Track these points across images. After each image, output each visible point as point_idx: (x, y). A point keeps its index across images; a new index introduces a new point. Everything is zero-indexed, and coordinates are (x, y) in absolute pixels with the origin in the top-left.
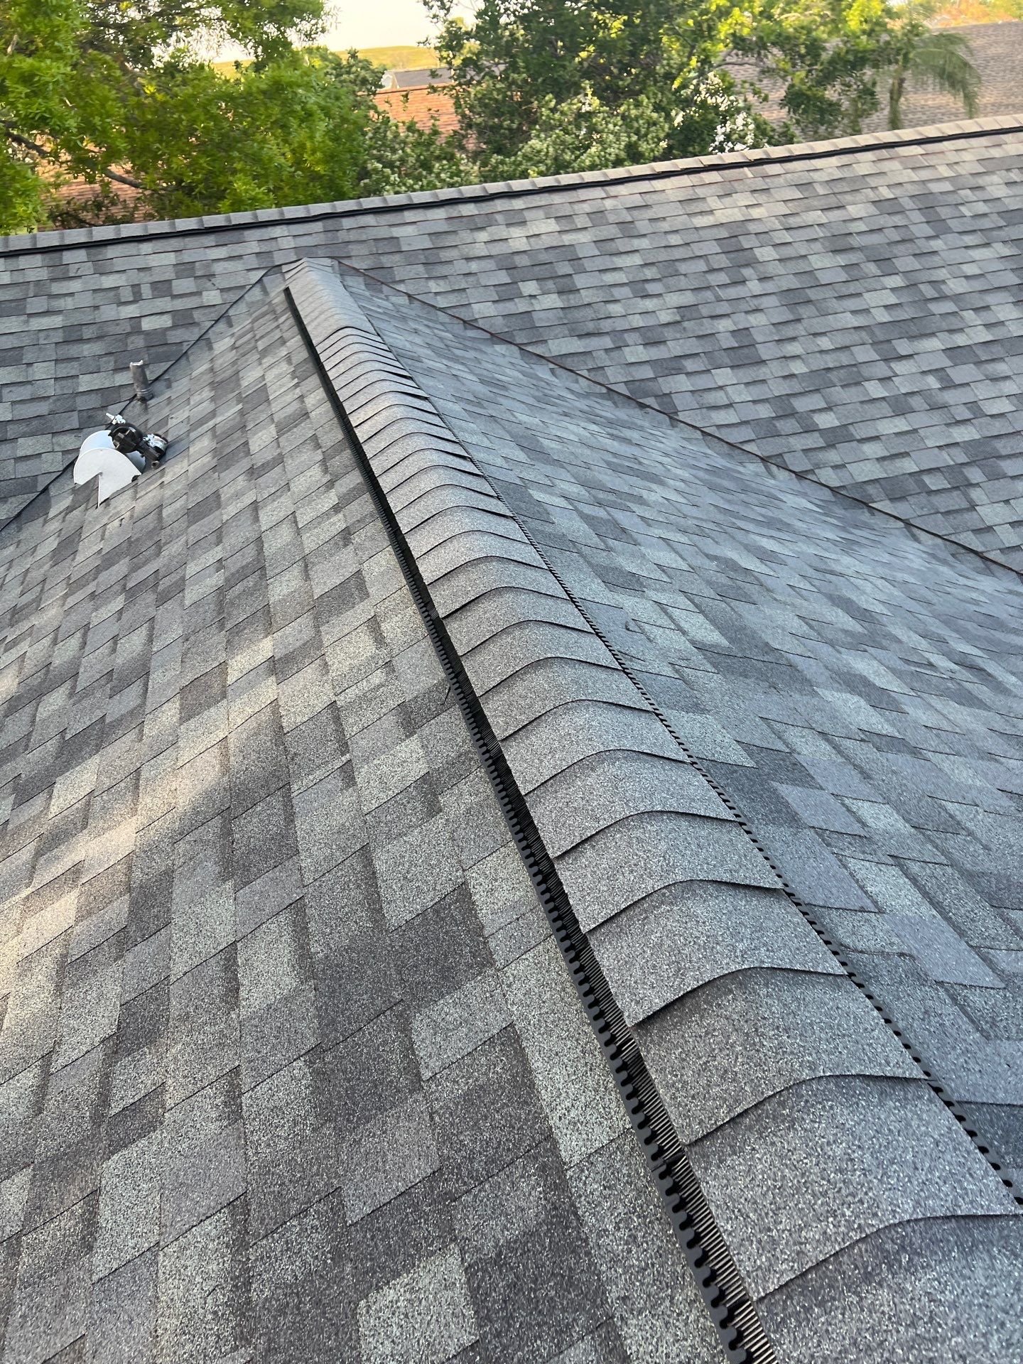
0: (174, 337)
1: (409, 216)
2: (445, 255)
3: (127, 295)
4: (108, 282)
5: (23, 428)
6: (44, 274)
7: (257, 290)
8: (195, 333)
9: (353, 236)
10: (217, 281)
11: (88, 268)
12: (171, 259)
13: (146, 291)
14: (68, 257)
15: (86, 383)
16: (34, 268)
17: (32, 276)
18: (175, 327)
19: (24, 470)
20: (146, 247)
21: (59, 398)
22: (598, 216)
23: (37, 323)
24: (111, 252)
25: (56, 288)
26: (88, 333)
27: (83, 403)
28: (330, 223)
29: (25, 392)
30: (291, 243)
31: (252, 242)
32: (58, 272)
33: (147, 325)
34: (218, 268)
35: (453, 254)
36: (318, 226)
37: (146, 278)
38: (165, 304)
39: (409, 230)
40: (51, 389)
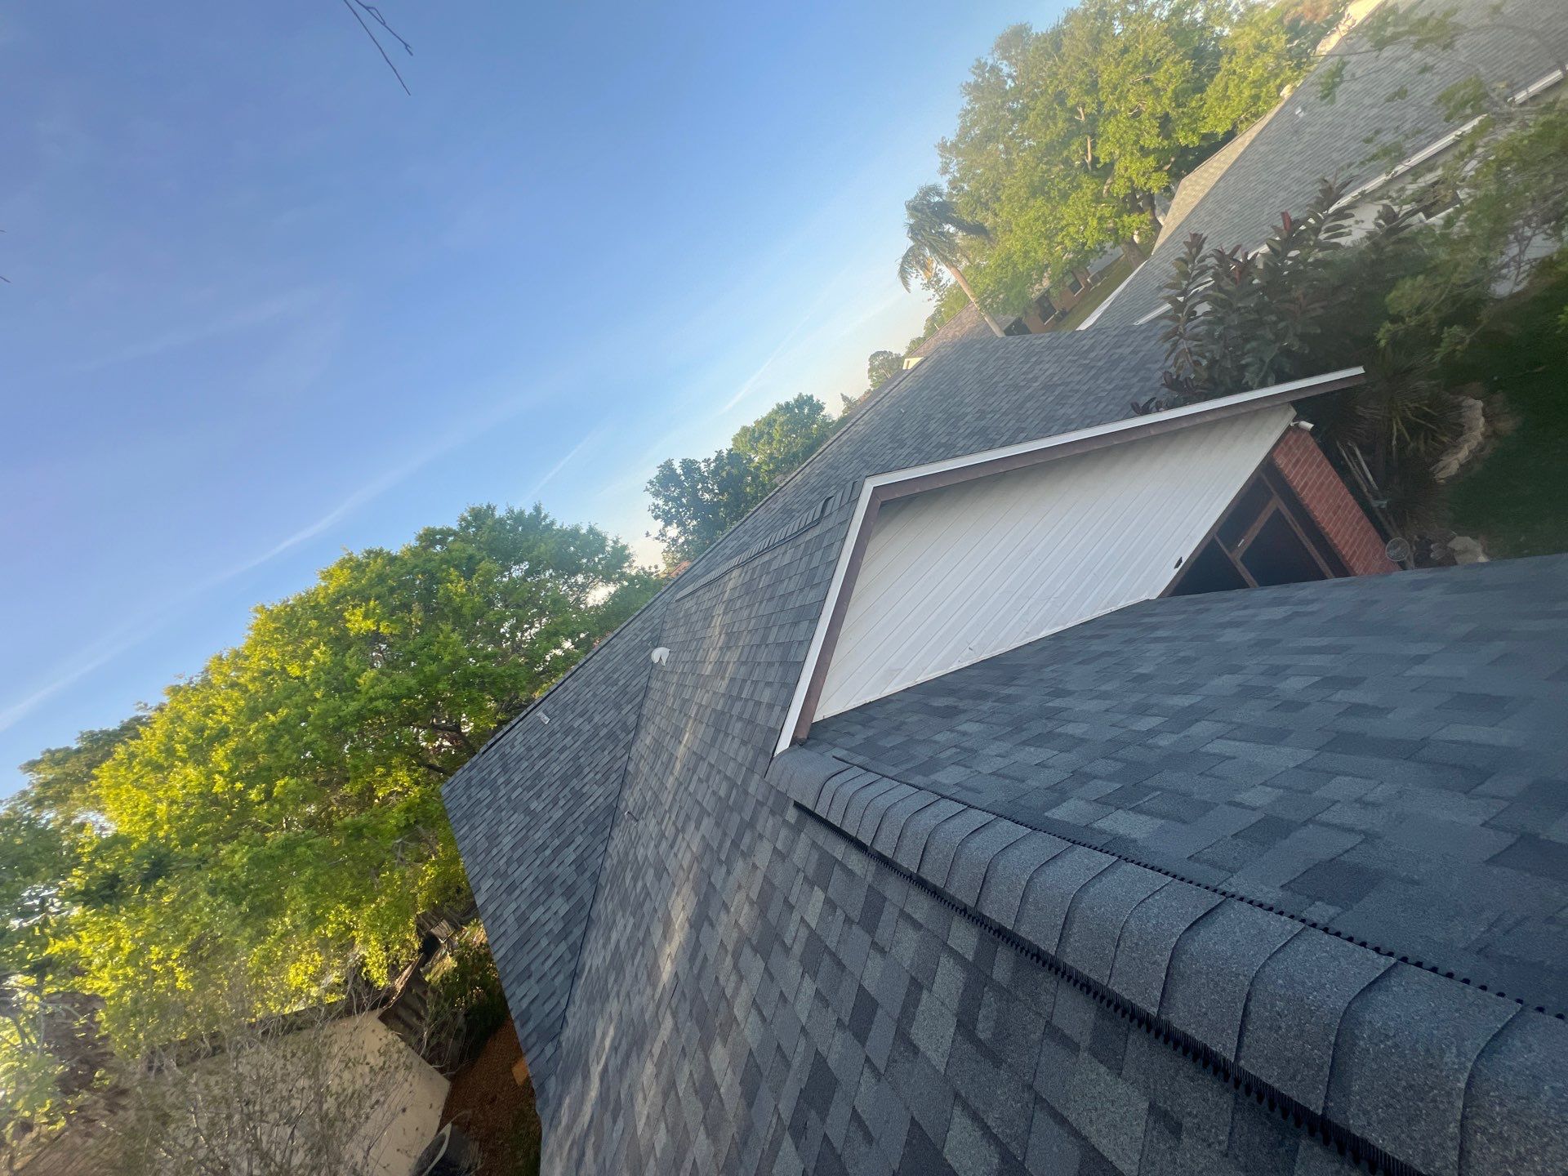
0: (653, 636)
3: (635, 637)
4: (627, 639)
5: (631, 680)
6: (609, 650)
7: (668, 611)
8: (659, 630)
11: (620, 640)
12: (640, 622)
13: (639, 633)
14: (612, 642)
15: (638, 661)
16: (605, 651)
18: (652, 634)
19: (638, 687)
20: (631, 625)
21: (635, 667)
22: (745, 532)
23: (615, 660)
24: (622, 633)
25: (614, 650)
26: (631, 652)
27: (642, 664)
29: (625, 674)
30: (669, 596)
31: (658, 603)
32: (612, 647)
33: (645, 639)
34: (651, 616)
37: (637, 630)
38: (647, 631)
40: (631, 668)
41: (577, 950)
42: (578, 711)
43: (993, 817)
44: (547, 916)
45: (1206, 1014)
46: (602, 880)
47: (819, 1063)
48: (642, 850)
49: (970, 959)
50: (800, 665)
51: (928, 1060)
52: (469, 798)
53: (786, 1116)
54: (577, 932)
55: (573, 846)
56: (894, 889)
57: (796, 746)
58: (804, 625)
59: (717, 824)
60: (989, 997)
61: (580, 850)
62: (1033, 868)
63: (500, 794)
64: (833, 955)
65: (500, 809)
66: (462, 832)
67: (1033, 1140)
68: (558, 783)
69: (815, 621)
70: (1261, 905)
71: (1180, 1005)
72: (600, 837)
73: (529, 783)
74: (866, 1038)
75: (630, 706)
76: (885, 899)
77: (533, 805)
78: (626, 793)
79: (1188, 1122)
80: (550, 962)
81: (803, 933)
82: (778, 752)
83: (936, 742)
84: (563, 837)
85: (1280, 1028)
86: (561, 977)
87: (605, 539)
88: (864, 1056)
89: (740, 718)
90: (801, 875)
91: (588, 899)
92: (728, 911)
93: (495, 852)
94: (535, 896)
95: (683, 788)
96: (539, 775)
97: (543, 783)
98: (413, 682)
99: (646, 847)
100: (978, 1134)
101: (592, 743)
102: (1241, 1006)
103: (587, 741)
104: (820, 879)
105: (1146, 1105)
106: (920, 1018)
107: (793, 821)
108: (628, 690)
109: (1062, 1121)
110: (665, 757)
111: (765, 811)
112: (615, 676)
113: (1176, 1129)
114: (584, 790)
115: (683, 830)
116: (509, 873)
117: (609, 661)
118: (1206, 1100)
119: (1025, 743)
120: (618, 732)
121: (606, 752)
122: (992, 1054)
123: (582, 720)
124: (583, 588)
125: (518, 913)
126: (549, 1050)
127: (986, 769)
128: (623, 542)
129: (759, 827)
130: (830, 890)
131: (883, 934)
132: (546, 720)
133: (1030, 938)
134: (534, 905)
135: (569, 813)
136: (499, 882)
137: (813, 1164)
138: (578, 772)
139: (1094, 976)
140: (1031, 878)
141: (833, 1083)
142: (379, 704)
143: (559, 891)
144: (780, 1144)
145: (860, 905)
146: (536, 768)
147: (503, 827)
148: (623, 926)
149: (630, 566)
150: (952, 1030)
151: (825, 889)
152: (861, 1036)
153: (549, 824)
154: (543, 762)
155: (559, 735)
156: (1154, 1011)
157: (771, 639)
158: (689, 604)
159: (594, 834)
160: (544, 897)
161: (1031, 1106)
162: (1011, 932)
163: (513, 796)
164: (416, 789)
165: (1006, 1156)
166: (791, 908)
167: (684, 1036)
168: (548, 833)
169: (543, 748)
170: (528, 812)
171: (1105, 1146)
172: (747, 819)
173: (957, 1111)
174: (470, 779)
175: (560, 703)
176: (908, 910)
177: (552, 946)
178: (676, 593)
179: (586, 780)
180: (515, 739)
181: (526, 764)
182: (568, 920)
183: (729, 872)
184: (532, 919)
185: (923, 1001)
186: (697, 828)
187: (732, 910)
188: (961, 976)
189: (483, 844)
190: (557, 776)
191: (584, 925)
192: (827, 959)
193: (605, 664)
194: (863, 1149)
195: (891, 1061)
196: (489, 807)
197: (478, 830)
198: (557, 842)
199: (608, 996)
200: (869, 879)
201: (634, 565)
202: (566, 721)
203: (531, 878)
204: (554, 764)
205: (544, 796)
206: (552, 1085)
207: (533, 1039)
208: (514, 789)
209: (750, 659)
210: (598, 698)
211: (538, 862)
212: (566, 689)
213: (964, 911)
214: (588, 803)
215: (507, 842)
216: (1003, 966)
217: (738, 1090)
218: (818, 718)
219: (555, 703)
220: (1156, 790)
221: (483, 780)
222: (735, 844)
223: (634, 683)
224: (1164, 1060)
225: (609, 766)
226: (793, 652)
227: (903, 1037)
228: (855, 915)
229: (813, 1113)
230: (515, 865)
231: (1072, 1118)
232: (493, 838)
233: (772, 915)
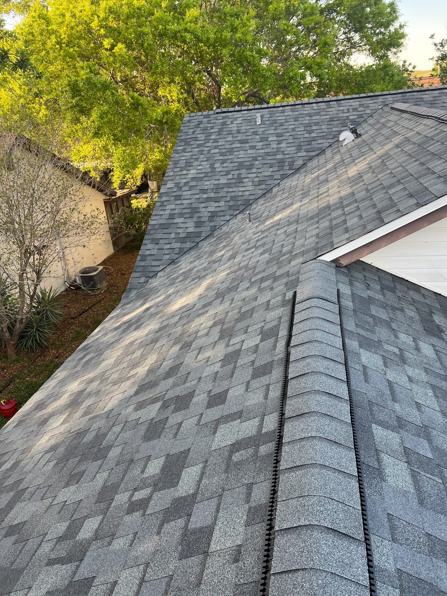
0: (357, 120)
1: (427, 92)
2: (437, 102)
3: (346, 111)
4: (341, 108)
5: (319, 138)
6: (325, 107)
7: (381, 111)
8: (363, 119)
9: (409, 97)
10: (370, 108)
11: (336, 105)
12: (358, 103)
13: (351, 110)
14: (331, 103)
15: (334, 129)
16: (323, 105)
17: (322, 107)
18: (358, 118)
19: (319, 146)
20: (351, 101)
21: (328, 132)
23: (323, 117)
24: (342, 102)
25: (328, 110)
26: (335, 119)
27: (333, 133)
28: (403, 95)
29: (320, 131)
30: (392, 99)
31: (381, 99)
32: (328, 106)
33: (350, 117)
34: (370, 105)
35: (440, 101)
36: (400, 95)
37: (351, 107)
38: (356, 113)
39: (427, 96)
40: (326, 130)
41: (182, 252)
42: (279, 131)
43: (347, 398)
44: (182, 225)
45: (286, 552)
46: (216, 233)
47: (191, 395)
48: (238, 238)
49: (263, 432)
50: (383, 223)
51: (213, 440)
52: (193, 133)
53: (167, 397)
54: (188, 245)
55: (217, 204)
56: (277, 374)
57: (333, 265)
58: (413, 201)
59: (268, 262)
60: (251, 451)
61: (219, 209)
62: (321, 435)
63: (208, 145)
64: (235, 367)
65: (201, 152)
66: (178, 148)
67: (206, 503)
68: (236, 164)
69: (419, 205)
70: (369, 560)
71: (285, 539)
72: (231, 212)
73: (224, 151)
74: (210, 408)
75: (305, 154)
76: (270, 373)
77: (217, 165)
78: (261, 201)
79: (240, 564)
80: (168, 246)
81: (238, 347)
82: (321, 258)
83: (396, 337)
84: (216, 195)
85: (296, 589)
86: (167, 257)
87: (396, 18)
88: (203, 412)
89: (331, 220)
90: (263, 324)
91: (204, 235)
92: (231, 304)
93: (184, 172)
94: (185, 211)
95: (276, 228)
96: (231, 151)
97: (230, 157)
98: (212, 36)
99: (240, 239)
100: (197, 479)
101: (269, 158)
102: (297, 567)
103: (268, 154)
104: (265, 335)
105: (240, 543)
106: (228, 425)
107: (287, 298)
108: (313, 143)
109: (218, 511)
110: (289, 201)
111: (284, 280)
112: (314, 128)
113: (236, 560)
114: (245, 180)
115: (256, 247)
116: (183, 189)
117: (318, 114)
118: (253, 568)
119: (434, 388)
120: (287, 164)
121: (271, 170)
122: (229, 466)
123: (275, 138)
124: (353, 46)
125: (173, 212)
126: (142, 280)
127: (391, 375)
128: (406, 30)
129: (276, 284)
130: (263, 343)
131: (255, 384)
132: (259, 122)
133: (283, 454)
134: (181, 215)
135: (228, 185)
136: (175, 189)
137: (157, 420)
138: (250, 167)
139: (279, 493)
140: (314, 437)
141: (187, 407)
142: (188, 36)
143: (195, 219)
144: (158, 401)
145: (262, 363)
146: (233, 146)
147: (196, 163)
148: (203, 262)
149: (395, 53)
150: (230, 443)
151: (262, 340)
152: (210, 405)
153: (216, 182)
154: (239, 145)
155: (258, 137)
156: (277, 528)
157: (391, 191)
158: (394, 117)
159: (230, 207)
160: (188, 215)
161: (217, 494)
162: (282, 443)
163: (213, 151)
164: (176, 104)
165: (195, 495)
166: (246, 332)
167: (174, 330)
168: (212, 187)
169: (245, 138)
170: (212, 167)
171: (217, 534)
172: (278, 274)
173: (201, 465)
174: (201, 123)
175: (273, 118)
176: (271, 387)
177: (174, 240)
178: (397, 101)
179: (249, 176)
180: (236, 119)
181: (230, 139)
182: (189, 236)
183: (247, 289)
184: (175, 221)
185: (235, 422)
186: (261, 254)
187: (232, 305)
188: (254, 432)
189: (182, 164)
190: (239, 160)
191: (193, 244)
192: (231, 366)
193: (315, 114)
194: (171, 435)
195: (206, 425)
196: (199, 146)
197: (186, 154)
198: (212, 195)
199: (174, 284)
200: (276, 358)
201: (399, 54)
202: (267, 132)
203: (189, 201)
204: (242, 152)
205: (225, 165)
206: (133, 293)
207: (139, 269)
208: (216, 148)
209: (372, 191)
210: (294, 133)
211: (197, 196)
212: (283, 112)
213: (282, 414)
214: (241, 189)
215: (193, 172)
216: (266, 449)
217: (167, 369)
218: (364, 259)
219: (271, 115)
220: (441, 478)
221: (206, 129)
222: (262, 280)
223: (319, 141)
224: (260, 542)
225: (266, 178)
226: (388, 212)
227: (218, 422)
228: (257, 364)
229: (173, 406)
230: (187, 188)
231: (220, 514)
232: (188, 164)
233: (239, 326)
